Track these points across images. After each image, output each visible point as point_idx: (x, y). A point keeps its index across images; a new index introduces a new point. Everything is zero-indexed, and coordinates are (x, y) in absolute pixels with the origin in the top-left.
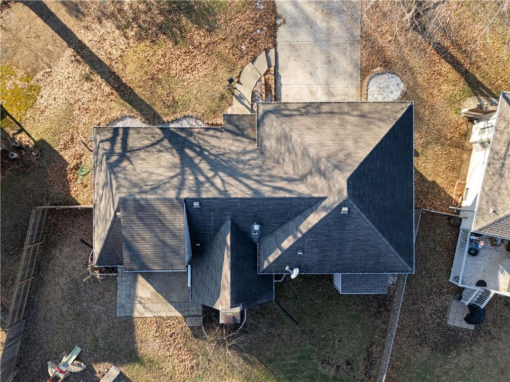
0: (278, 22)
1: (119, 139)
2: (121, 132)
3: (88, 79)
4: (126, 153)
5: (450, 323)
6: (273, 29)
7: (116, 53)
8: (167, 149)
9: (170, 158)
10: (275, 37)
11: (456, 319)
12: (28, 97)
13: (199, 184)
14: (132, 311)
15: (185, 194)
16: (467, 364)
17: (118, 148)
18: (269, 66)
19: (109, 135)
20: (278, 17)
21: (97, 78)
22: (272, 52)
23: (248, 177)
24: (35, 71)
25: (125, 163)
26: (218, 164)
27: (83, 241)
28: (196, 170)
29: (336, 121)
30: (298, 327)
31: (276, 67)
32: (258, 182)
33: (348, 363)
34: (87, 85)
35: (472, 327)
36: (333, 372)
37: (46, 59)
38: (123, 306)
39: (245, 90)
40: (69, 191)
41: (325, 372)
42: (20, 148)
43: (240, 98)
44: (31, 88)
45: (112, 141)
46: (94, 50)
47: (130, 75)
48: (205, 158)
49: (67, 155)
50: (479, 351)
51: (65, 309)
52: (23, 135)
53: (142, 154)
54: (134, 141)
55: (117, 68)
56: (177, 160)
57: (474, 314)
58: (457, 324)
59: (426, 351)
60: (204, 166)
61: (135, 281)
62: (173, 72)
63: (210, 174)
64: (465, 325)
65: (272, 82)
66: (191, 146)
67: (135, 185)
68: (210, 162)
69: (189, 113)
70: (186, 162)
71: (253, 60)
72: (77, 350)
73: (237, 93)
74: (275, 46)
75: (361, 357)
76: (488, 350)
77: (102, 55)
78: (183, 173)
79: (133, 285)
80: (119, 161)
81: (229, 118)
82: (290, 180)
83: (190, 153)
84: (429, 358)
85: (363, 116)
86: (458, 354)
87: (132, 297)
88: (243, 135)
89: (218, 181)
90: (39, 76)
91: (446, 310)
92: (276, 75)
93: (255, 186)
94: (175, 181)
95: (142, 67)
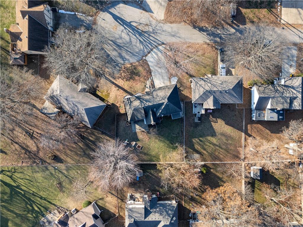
0: (151, 71)
1: (129, 100)
2: (129, 99)
3: (118, 90)
4: (131, 102)
5: (196, 121)
6: (151, 73)
7: (123, 84)
8: (137, 100)
9: (139, 101)
10: (151, 74)
11: (196, 120)
12: (108, 95)
13: (144, 105)
14: (136, 131)
15: (143, 106)
16: (201, 129)
17: (129, 102)
18: (151, 80)
19: (127, 100)
20: (151, 70)
21: (120, 89)
22: (151, 77)
23: (152, 102)
24: (108, 90)
25: (132, 104)
26: (146, 101)
27: (124, 120)
28: (143, 103)
29: (164, 90)
30: (167, 128)
31: (153, 80)
32: (153, 102)
33: (178, 133)
34: (118, 91)
35: (200, 121)
36: (175, 135)
37: (110, 88)
38: (134, 130)
39: (148, 86)
40: (119, 111)
41: (174, 136)
42: (109, 105)
43: (147, 87)
44: (108, 94)
45: (128, 100)
46: (118, 84)
47: (126, 87)
48: (144, 100)
49: (118, 105)
50: (202, 126)
51: (123, 133)
52: (109, 103)
53: (134, 102)
54: (132, 100)
55: (123, 87)
56: (140, 102)
57: (200, 119)
58: (197, 121)
59: (192, 128)
60: (144, 102)
61: (135, 125)
62: (134, 85)
63: (146, 103)
64: (198, 121)
65: (152, 83)
66: (141, 99)
67: (134, 107)
68: (145, 101)
69: (138, 92)
70: (141, 102)
71: (148, 80)
72: (127, 140)
73: (146, 87)
74: (152, 76)
75: (180, 132)
76: (204, 125)
77: (120, 85)
78: (141, 103)
79: (135, 126)
80: (131, 104)
81: (146, 92)
82: (159, 101)
83: (142, 100)
84: (193, 129)
85: (168, 88)
86: (199, 127)
87: (135, 128)
88: (149, 95)
89: (147, 104)
90: (109, 91)
91: (194, 119)
92: (153, 81)
93: (153, 103)
94: (141, 105)
95: (128, 86)
